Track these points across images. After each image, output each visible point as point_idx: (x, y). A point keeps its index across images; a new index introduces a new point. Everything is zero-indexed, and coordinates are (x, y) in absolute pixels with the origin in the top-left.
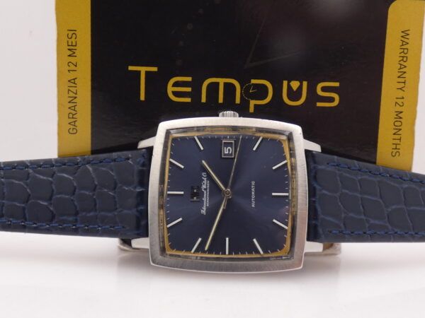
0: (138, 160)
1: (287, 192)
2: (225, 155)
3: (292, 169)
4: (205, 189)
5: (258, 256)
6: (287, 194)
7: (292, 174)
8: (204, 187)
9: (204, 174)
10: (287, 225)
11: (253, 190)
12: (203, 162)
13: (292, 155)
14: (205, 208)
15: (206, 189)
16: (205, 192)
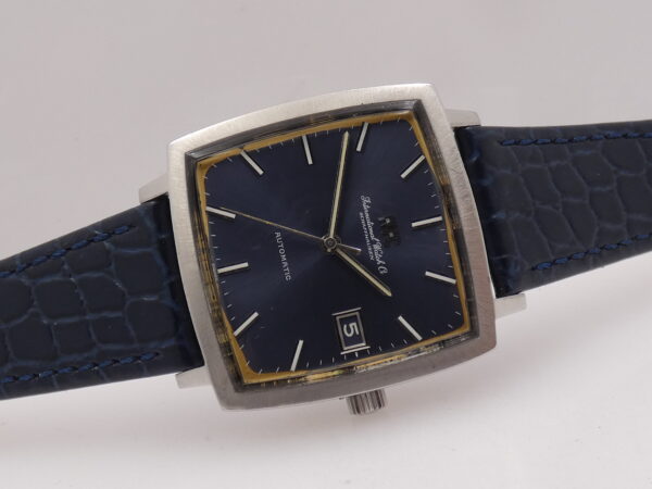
0: (519, 268)
1: (222, 276)
2: (353, 319)
3: (221, 320)
4: (375, 242)
5: (250, 147)
6: (221, 271)
7: (219, 310)
8: (377, 247)
9: (384, 271)
10: (209, 213)
11: (286, 264)
12: (389, 294)
13: (226, 348)
14: (365, 207)
15: (373, 242)
16: (372, 237)
